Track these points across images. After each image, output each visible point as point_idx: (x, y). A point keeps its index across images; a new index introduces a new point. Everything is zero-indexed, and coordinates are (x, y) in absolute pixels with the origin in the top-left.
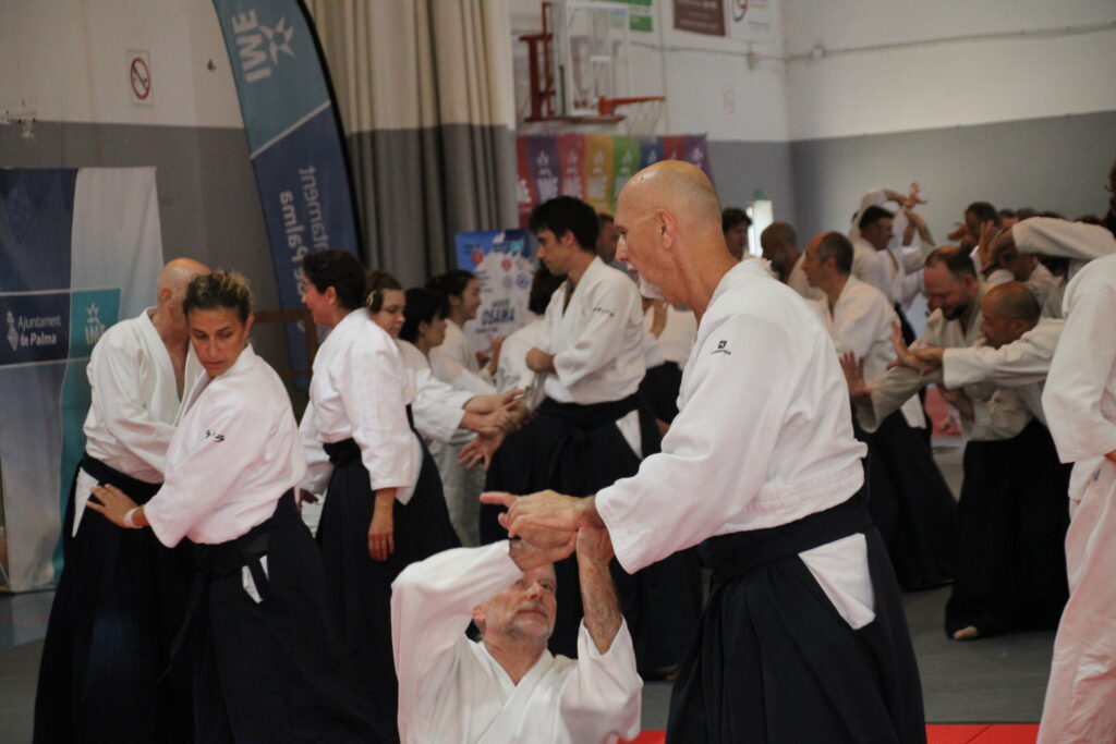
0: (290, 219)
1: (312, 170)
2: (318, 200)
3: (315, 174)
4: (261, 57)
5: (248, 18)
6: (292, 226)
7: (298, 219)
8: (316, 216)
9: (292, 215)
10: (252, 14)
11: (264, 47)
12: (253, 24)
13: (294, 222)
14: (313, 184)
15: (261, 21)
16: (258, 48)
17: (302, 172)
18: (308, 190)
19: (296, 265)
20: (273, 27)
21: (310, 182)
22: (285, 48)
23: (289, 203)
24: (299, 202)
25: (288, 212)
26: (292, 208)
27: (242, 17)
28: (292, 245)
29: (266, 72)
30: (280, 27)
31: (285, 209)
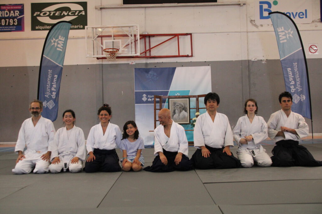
0: (290, 74)
1: (296, 63)
2: (297, 70)
3: (297, 64)
4: (284, 37)
5: (281, 29)
6: (290, 76)
7: (292, 74)
8: (297, 74)
9: (291, 73)
10: (283, 28)
11: (285, 35)
12: (283, 29)
13: (291, 75)
14: (296, 67)
15: (285, 29)
16: (284, 35)
17: (294, 63)
18: (295, 68)
19: (292, 85)
20: (288, 31)
21: (295, 66)
22: (291, 35)
23: (290, 71)
24: (293, 71)
25: (290, 73)
26: (291, 72)
27: (280, 28)
28: (290, 80)
29: (285, 41)
30: (289, 31)
31: (289, 72)
